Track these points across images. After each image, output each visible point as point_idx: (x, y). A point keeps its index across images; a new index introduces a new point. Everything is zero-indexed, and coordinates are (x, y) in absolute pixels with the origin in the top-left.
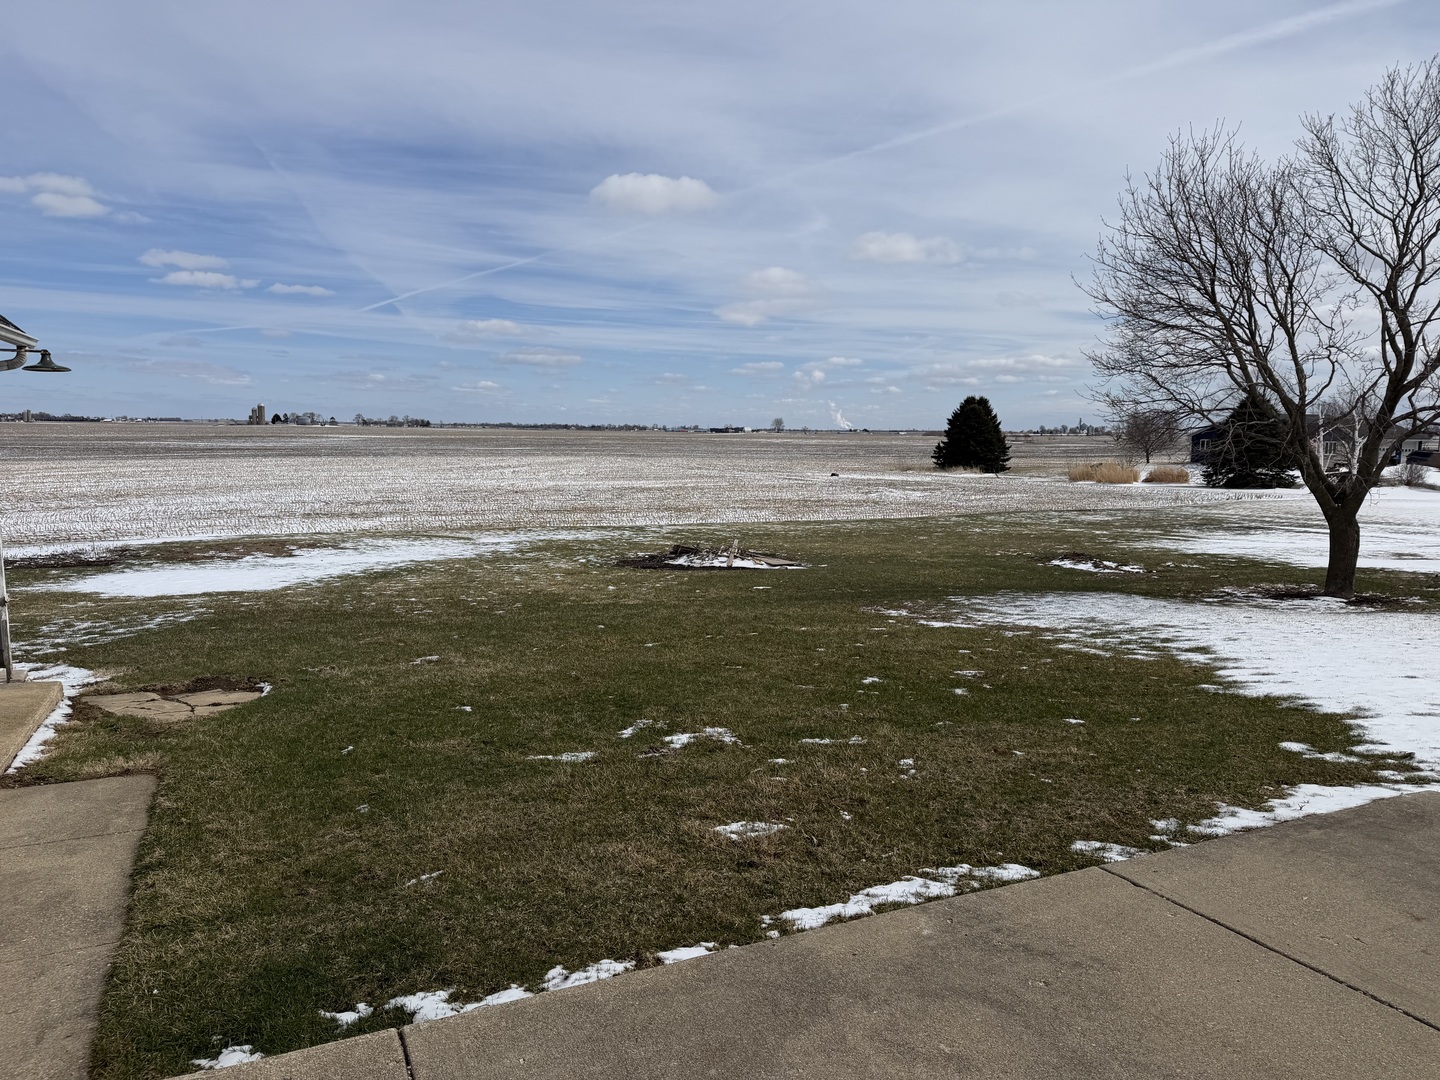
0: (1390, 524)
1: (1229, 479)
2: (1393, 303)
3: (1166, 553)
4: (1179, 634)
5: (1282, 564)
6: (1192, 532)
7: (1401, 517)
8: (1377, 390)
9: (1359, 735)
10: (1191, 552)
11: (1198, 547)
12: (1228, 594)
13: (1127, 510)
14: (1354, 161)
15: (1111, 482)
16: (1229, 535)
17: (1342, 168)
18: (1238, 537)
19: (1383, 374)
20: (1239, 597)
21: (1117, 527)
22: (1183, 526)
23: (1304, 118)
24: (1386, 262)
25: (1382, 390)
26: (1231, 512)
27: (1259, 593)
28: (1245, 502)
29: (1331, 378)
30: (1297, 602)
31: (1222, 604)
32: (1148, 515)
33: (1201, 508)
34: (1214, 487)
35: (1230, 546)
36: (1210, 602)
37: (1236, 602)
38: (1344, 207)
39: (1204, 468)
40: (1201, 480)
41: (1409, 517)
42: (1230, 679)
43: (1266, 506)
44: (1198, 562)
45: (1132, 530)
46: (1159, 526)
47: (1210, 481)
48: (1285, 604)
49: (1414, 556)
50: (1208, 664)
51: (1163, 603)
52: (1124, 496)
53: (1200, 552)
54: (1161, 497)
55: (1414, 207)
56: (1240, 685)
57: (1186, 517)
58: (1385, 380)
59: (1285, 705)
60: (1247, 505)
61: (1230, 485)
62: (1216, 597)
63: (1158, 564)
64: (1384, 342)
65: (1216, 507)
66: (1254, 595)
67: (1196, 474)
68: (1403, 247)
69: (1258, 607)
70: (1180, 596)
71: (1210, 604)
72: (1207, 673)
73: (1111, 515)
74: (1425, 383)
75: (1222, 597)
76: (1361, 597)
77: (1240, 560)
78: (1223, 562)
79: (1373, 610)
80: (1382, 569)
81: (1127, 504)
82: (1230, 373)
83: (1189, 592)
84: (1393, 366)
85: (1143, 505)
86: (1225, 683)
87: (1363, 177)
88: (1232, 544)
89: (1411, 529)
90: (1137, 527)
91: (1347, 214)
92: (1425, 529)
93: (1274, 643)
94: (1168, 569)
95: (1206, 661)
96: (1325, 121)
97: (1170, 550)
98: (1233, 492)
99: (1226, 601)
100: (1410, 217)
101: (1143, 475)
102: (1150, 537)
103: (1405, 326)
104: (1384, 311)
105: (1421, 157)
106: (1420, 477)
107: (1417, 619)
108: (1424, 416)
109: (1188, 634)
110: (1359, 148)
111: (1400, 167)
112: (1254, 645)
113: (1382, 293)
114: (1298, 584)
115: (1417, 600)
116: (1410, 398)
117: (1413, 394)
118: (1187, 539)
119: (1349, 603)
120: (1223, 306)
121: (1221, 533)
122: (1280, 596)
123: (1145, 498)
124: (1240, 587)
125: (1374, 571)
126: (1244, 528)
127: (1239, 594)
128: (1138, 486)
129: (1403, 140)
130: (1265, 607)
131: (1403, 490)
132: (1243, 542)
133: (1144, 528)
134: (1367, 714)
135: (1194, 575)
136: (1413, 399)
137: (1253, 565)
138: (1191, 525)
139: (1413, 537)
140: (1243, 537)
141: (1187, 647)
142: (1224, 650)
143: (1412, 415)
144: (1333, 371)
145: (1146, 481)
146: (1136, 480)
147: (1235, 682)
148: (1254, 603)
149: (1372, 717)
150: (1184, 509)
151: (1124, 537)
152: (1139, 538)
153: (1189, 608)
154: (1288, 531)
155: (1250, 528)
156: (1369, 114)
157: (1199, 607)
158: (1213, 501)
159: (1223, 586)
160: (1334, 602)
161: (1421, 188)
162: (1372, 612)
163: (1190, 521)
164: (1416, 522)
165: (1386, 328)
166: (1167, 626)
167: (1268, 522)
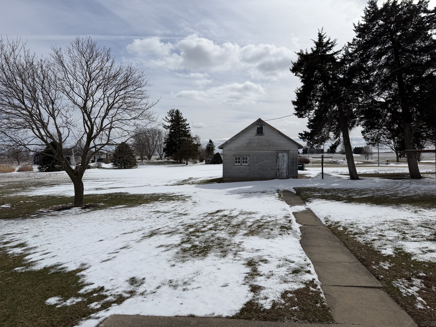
0: (94, 179)
1: (47, 169)
2: (86, 112)
3: (22, 198)
4: (14, 238)
5: (62, 196)
6: (33, 188)
7: (97, 177)
8: (83, 138)
9: (82, 282)
10: (31, 196)
11: (34, 193)
12: (41, 212)
13: (10, 182)
14: (69, 65)
15: (4, 172)
16: (46, 188)
17: (66, 66)
18: (49, 188)
19: (85, 133)
20: (45, 213)
21: (5, 189)
22: (30, 186)
23: (51, 46)
24: (82, 98)
25: (85, 139)
26: (47, 180)
27: (53, 209)
28: (52, 176)
29: (69, 134)
30: (65, 211)
31: (38, 217)
32: (17, 183)
33: (37, 179)
34: (42, 172)
35: (46, 192)
36: (33, 217)
37: (43, 215)
38: (68, 80)
39: (38, 166)
40: (37, 170)
41: (99, 177)
42: (30, 261)
43: (58, 177)
44: (33, 200)
45: (11, 189)
46: (21, 187)
47: (41, 170)
48: (61, 212)
49: (101, 189)
50: (22, 253)
51: (13, 221)
52: (9, 177)
53: (34, 195)
54: (23, 176)
55: (89, 82)
56: (34, 264)
57: (32, 183)
58: (86, 136)
59: (52, 271)
60: (53, 177)
61: (47, 171)
62: (36, 214)
63: (17, 202)
64: (84, 123)
65: (42, 178)
66: (51, 211)
67: (36, 168)
68: (87, 94)
69: (51, 216)
70: (22, 216)
71: (33, 218)
72: (19, 260)
73: (3, 184)
74: (97, 137)
75: (38, 213)
76: (86, 205)
77: (48, 196)
78: (42, 198)
79: (89, 210)
80: (92, 194)
81: (10, 180)
82: (33, 131)
83: (26, 214)
84: (88, 131)
85: (16, 180)
86: (27, 264)
87: (73, 71)
88: (46, 191)
89: (99, 180)
90: (13, 188)
91: (69, 81)
92: (103, 180)
93: (53, 234)
94: (21, 204)
95: (21, 252)
96: (58, 49)
97: (23, 196)
98: (48, 173)
99: (39, 215)
100: (88, 85)
101: (17, 169)
102: (17, 191)
103: (90, 119)
104: (83, 113)
105: (89, 68)
106: (101, 165)
107: (102, 212)
108: (98, 147)
109: (17, 237)
110: (71, 61)
111: (84, 70)
112: (45, 237)
113: (82, 108)
114: (66, 204)
115: (102, 204)
116: (93, 141)
117: (94, 140)
118: (31, 190)
119: (82, 209)
120: (28, 107)
121: (43, 187)
122: (60, 210)
123: (17, 177)
124: (46, 208)
125: (90, 195)
126: (51, 185)
127: (45, 211)
128: (15, 173)
129: (84, 62)
130: (54, 215)
131: (97, 169)
132: (50, 190)
133: (15, 188)
134: (86, 266)
135: (30, 205)
136: (94, 141)
137: (52, 198)
138: (33, 185)
139: (100, 182)
140: (51, 188)
141: (15, 245)
142: (31, 243)
143: (95, 147)
144: (69, 132)
145: (18, 171)
146: (14, 171)
147: (32, 262)
148: (50, 214)
149: (87, 268)
150: (31, 180)
151: (6, 192)
152: (13, 192)
153: (23, 222)
154: (65, 184)
155: (53, 184)
156: (72, 50)
157: (28, 220)
158: (42, 177)
159: (39, 209)
160: (77, 209)
161: (90, 77)
162: (89, 211)
163: (33, 184)
164: (100, 178)
165: (84, 119)
166: (10, 234)
167: (59, 182)
